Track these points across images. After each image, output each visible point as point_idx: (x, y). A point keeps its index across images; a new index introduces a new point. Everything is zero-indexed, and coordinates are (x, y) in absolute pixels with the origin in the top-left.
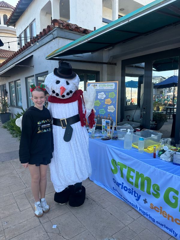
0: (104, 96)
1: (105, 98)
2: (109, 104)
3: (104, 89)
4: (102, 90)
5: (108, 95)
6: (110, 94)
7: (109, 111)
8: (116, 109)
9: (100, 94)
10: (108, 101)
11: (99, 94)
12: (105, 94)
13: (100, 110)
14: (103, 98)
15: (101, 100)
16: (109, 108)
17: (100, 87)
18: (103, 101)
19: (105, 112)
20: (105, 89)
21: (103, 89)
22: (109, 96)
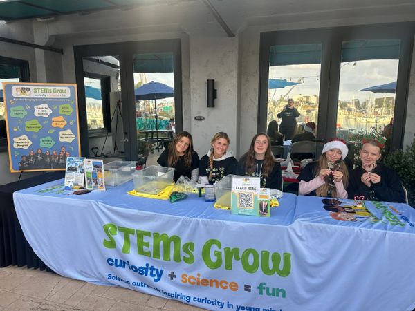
0: (49, 112)
1: (51, 116)
2: (62, 127)
3: (47, 97)
4: (42, 98)
5: (58, 109)
6: (61, 107)
7: (61, 140)
8: (76, 136)
9: (39, 107)
10: (59, 121)
11: (35, 107)
12: (50, 107)
13: (41, 140)
14: (46, 116)
15: (41, 119)
16: (61, 135)
17: (38, 93)
18: (47, 122)
19: (53, 143)
20: (49, 97)
21: (44, 97)
22: (61, 112)
